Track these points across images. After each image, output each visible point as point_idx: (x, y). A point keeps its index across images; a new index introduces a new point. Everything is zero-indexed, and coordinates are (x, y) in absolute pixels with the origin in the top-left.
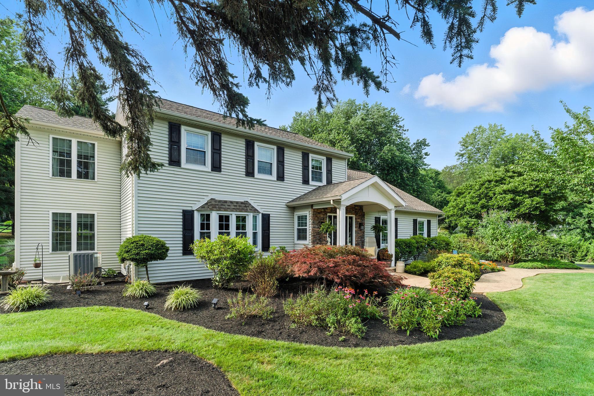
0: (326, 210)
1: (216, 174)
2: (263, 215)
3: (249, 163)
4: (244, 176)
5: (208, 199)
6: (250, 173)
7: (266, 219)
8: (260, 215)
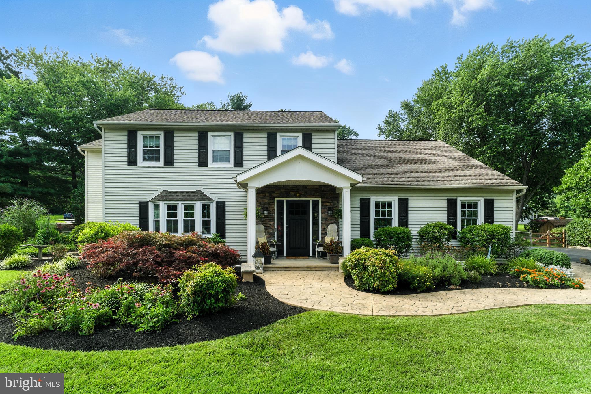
0: (272, 194)
1: (169, 169)
2: (217, 203)
3: (201, 154)
4: (197, 167)
5: (161, 190)
6: (203, 162)
7: (221, 207)
8: (214, 203)
